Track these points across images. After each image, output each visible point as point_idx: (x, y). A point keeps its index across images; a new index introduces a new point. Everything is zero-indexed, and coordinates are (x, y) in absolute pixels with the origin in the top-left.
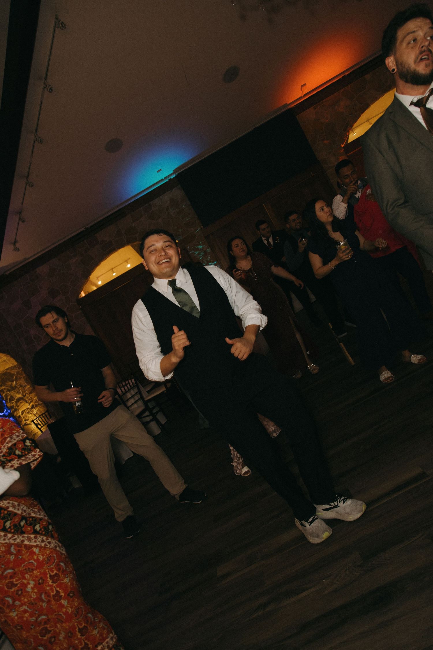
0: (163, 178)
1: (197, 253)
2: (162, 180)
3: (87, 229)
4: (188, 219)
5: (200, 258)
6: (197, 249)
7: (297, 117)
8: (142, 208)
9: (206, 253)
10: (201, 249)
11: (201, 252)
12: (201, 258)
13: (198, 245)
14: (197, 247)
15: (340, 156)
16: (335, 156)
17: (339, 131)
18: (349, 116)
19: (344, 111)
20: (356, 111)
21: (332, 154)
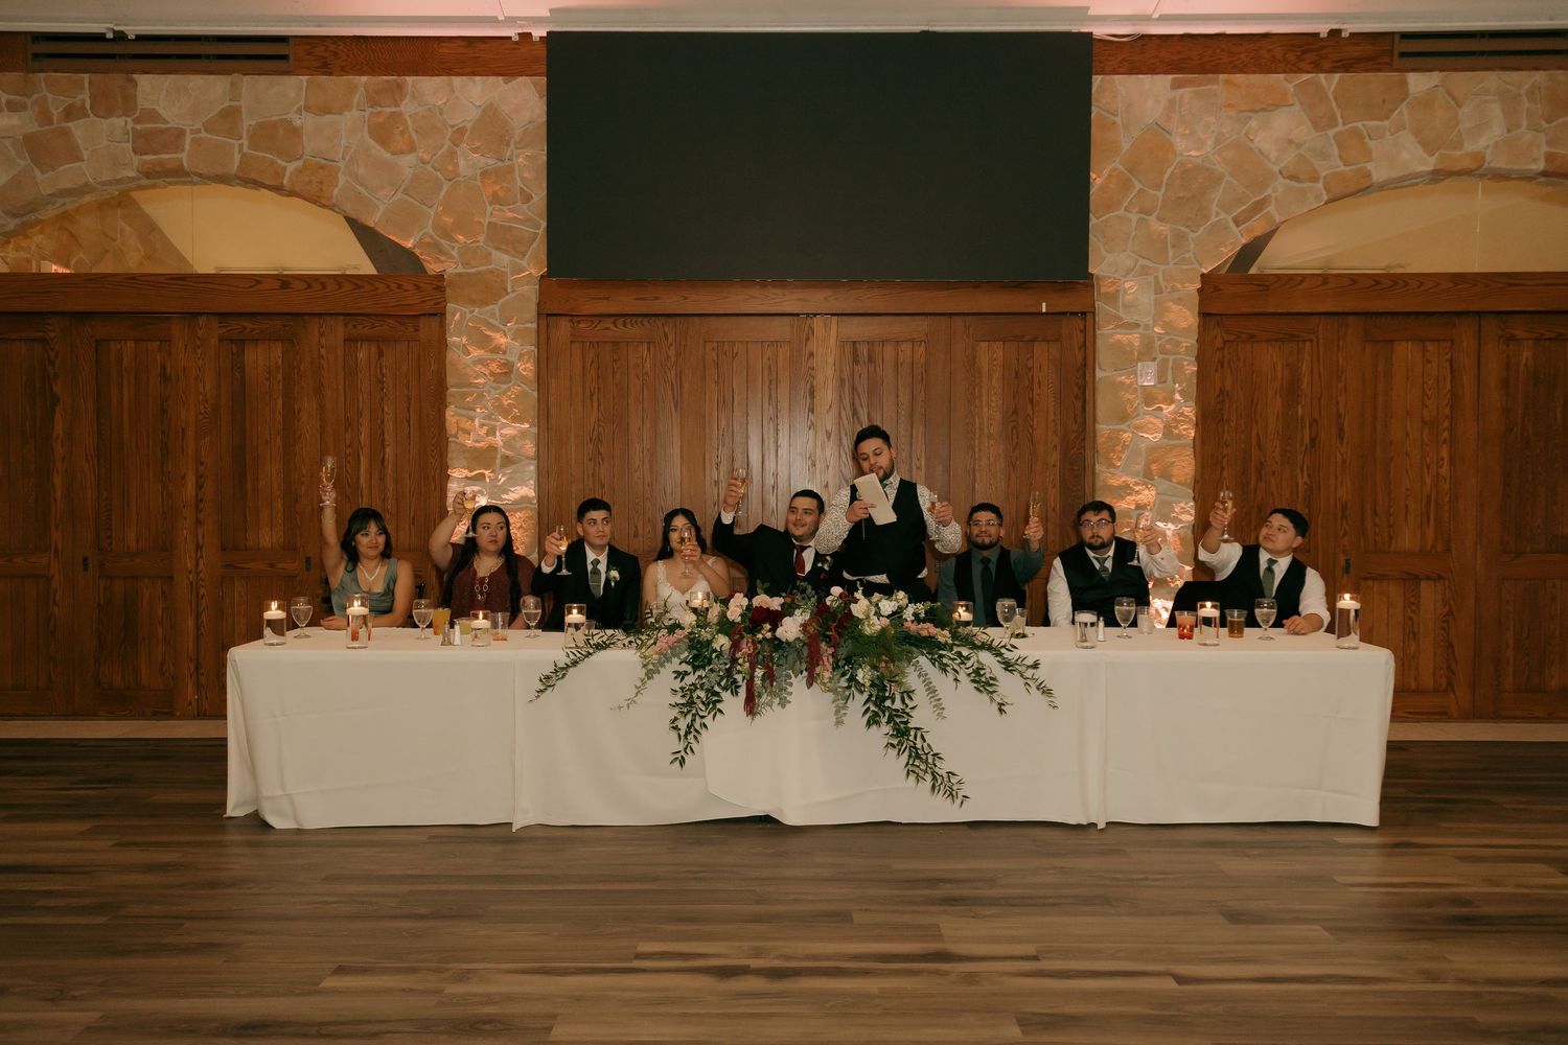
0: (501, 18)
1: (477, 353)
2: (493, 21)
3: (120, 37)
4: (511, 215)
5: (475, 378)
6: (484, 342)
7: (1097, 80)
8: (364, 79)
9: (507, 372)
10: (496, 350)
11: (494, 360)
12: (481, 381)
13: (497, 330)
14: (488, 333)
15: (1175, 303)
16: (1158, 291)
17: (1217, 214)
18: (1281, 180)
19: (1273, 155)
20: (1314, 178)
21: (1151, 279)
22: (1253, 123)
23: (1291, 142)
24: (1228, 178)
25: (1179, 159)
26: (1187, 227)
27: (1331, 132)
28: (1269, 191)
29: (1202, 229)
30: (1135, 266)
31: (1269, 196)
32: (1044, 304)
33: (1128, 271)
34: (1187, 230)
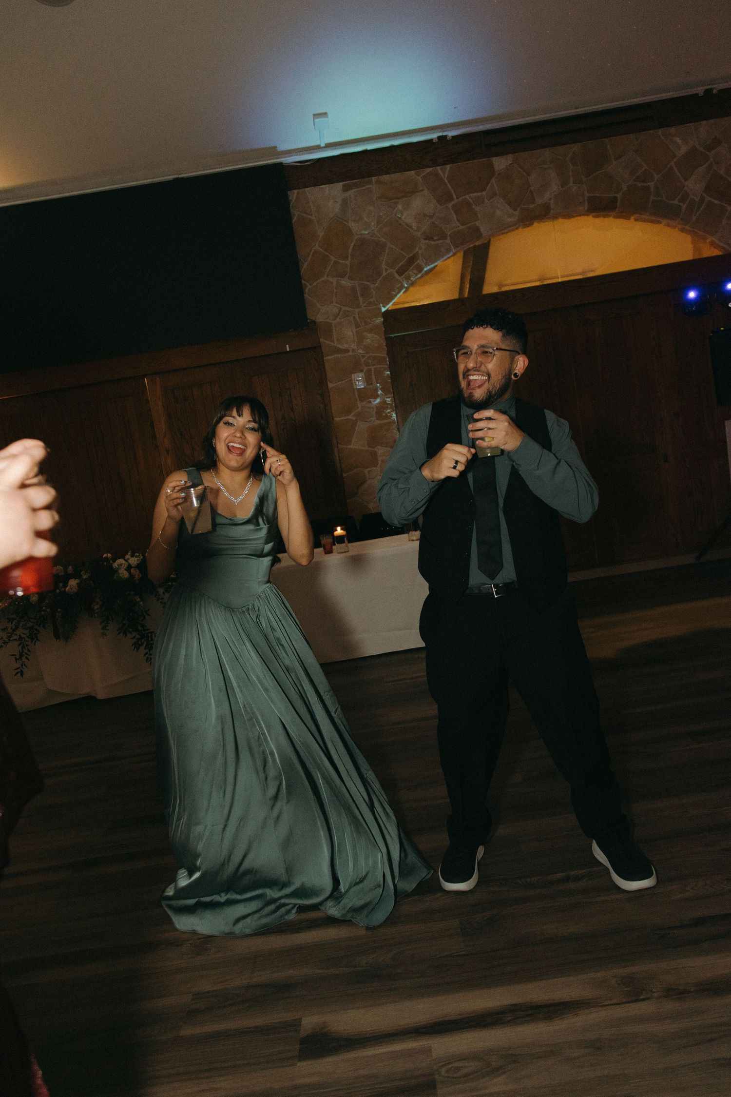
7: (294, 193)
15: (369, 332)
16: (357, 326)
17: (386, 270)
18: (423, 241)
19: (414, 225)
20: (443, 236)
21: (351, 319)
22: (400, 207)
23: (425, 215)
24: (389, 245)
25: (356, 238)
26: (369, 281)
27: (450, 205)
28: (417, 249)
29: (379, 280)
30: (339, 313)
31: (417, 253)
32: (287, 346)
33: (336, 316)
34: (368, 283)
